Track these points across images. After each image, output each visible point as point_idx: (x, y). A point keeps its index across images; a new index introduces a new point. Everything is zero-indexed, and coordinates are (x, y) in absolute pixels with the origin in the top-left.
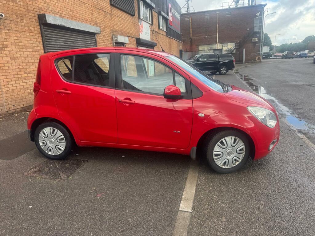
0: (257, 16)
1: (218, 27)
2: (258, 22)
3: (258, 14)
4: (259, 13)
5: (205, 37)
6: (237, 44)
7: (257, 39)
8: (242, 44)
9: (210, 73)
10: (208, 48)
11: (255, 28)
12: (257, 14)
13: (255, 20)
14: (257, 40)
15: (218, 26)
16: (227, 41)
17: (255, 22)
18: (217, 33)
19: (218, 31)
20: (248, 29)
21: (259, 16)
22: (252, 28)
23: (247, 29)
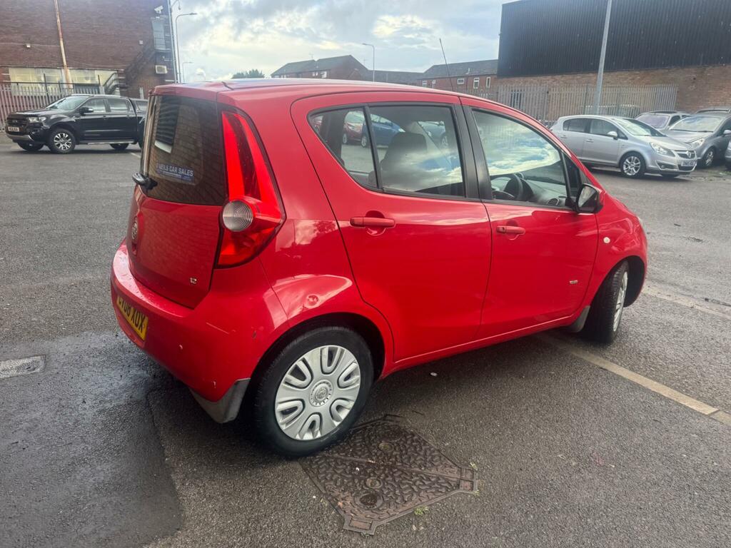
0: (158, 15)
1: (59, 25)
2: (161, 28)
3: (159, 9)
4: (161, 8)
5: (25, 46)
6: (119, 74)
7: (165, 67)
8: (133, 77)
9: (111, 148)
10: (39, 78)
11: (157, 41)
12: (156, 10)
13: (153, 22)
14: (166, 72)
15: (59, 20)
16: (91, 65)
17: (155, 29)
18: (59, 40)
19: (61, 34)
20: (141, 42)
21: (162, 14)
22: (151, 41)
23: (139, 42)
